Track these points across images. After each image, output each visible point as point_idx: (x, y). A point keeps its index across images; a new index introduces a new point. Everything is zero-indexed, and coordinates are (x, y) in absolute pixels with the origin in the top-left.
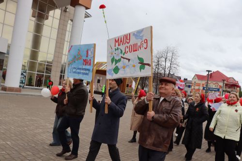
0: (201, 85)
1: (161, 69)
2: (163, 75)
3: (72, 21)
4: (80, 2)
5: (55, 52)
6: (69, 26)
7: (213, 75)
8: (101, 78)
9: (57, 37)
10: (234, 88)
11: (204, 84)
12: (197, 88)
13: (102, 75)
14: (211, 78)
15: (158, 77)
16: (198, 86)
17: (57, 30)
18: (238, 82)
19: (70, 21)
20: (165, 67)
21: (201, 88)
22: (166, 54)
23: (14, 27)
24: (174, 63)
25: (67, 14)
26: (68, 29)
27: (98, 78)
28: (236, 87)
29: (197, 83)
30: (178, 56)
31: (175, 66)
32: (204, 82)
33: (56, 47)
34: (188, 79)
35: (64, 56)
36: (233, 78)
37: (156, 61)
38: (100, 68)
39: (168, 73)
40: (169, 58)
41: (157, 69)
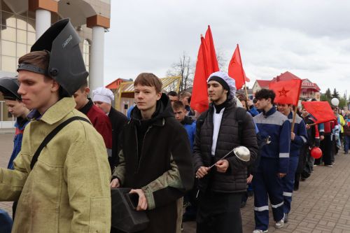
3: (88, 40)
4: (98, 23)
6: (84, 46)
7: (280, 79)
8: (128, 103)
10: (311, 94)
13: (129, 99)
18: (315, 84)
19: (85, 42)
25: (81, 33)
26: (84, 51)
28: (313, 92)
34: (249, 88)
36: (308, 80)
38: (126, 91)
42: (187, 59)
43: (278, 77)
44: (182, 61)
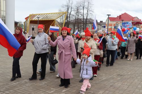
0: (113, 25)
1: (80, 16)
2: (82, 20)
7: (121, 16)
8: (35, 27)
10: (138, 25)
11: (115, 24)
12: (109, 27)
13: (35, 24)
14: (120, 18)
15: (78, 22)
16: (111, 26)
18: (141, 20)
20: (84, 14)
21: (113, 27)
22: (83, 3)
24: (90, 10)
27: (32, 27)
28: (139, 24)
29: (110, 24)
30: (93, 5)
31: (91, 12)
32: (115, 23)
34: (103, 22)
35: (2, 12)
36: (137, 17)
37: (76, 10)
38: (33, 19)
39: (86, 18)
40: (85, 6)
41: (77, 16)
42: (71, 2)
43: (120, 15)
44: (68, 3)
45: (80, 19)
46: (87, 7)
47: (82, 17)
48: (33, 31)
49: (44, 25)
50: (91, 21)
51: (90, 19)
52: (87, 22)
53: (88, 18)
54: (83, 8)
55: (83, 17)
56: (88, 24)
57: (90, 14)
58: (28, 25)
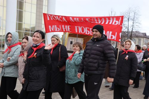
2: (127, 34)
5: (36, 23)
9: (36, 11)
13: (74, 38)
17: (36, 6)
22: (128, 14)
23: (7, 7)
24: (136, 21)
26: (44, 4)
27: (71, 40)
30: (140, 15)
31: (137, 24)
33: (36, 19)
39: (131, 31)
40: (131, 17)
45: (124, 32)
46: (133, 18)
47: (126, 30)
48: (72, 45)
49: (83, 39)
50: (137, 34)
51: (136, 32)
52: (133, 36)
53: (133, 31)
54: (128, 20)
55: (128, 30)
56: (134, 38)
57: (136, 26)
58: (66, 38)
